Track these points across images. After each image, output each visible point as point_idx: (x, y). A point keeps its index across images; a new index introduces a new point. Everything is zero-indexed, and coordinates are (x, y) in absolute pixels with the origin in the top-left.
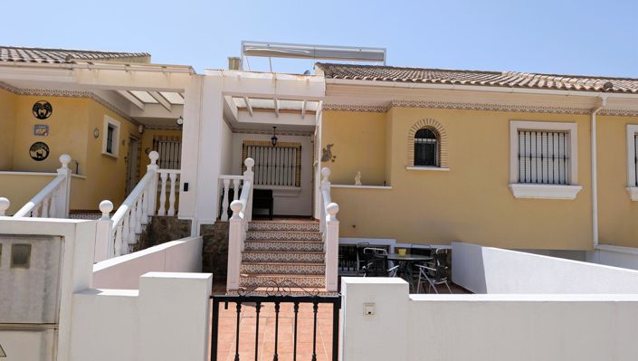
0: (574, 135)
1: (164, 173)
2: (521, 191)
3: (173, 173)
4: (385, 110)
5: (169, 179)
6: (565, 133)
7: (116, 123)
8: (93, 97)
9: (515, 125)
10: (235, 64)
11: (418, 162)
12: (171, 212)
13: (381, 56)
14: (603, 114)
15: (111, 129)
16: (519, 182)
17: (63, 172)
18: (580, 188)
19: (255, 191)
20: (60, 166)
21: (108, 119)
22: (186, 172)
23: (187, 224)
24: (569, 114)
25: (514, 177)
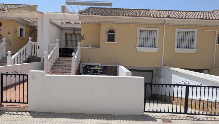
0: (158, 32)
1: (33, 43)
2: (140, 49)
3: (35, 43)
4: (99, 24)
5: (35, 46)
6: (155, 31)
7: (24, 28)
8: (13, 20)
9: (139, 29)
10: (64, 9)
11: (109, 40)
12: (35, 55)
13: (110, 5)
14: (168, 25)
15: (21, 30)
16: (140, 46)
17: (4, 43)
18: (158, 48)
19: (60, 49)
20: (3, 41)
21: (20, 27)
22: (39, 43)
23: (40, 58)
24: (157, 25)
25: (138, 45)
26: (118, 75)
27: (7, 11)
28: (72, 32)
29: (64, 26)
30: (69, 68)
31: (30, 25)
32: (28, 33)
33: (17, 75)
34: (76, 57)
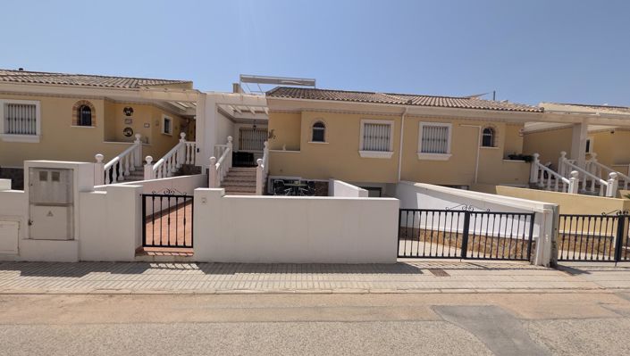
0: (392, 126)
1: (188, 143)
2: (364, 154)
3: (192, 143)
4: (299, 113)
5: (191, 147)
6: (388, 126)
7: (171, 118)
8: (153, 105)
9: (363, 121)
10: (237, 88)
11: (314, 139)
12: (192, 163)
13: (313, 83)
14: (408, 116)
15: (167, 121)
16: (364, 149)
17: (137, 142)
18: (392, 153)
19: (234, 153)
20: (136, 139)
21: (164, 116)
22: (199, 143)
23: (200, 168)
24: (391, 116)
25: (361, 147)
26: (333, 195)
27: (143, 88)
28: (251, 126)
29: (237, 116)
30: (252, 185)
31: (182, 113)
32: (178, 127)
33: (173, 196)
34: (262, 166)
